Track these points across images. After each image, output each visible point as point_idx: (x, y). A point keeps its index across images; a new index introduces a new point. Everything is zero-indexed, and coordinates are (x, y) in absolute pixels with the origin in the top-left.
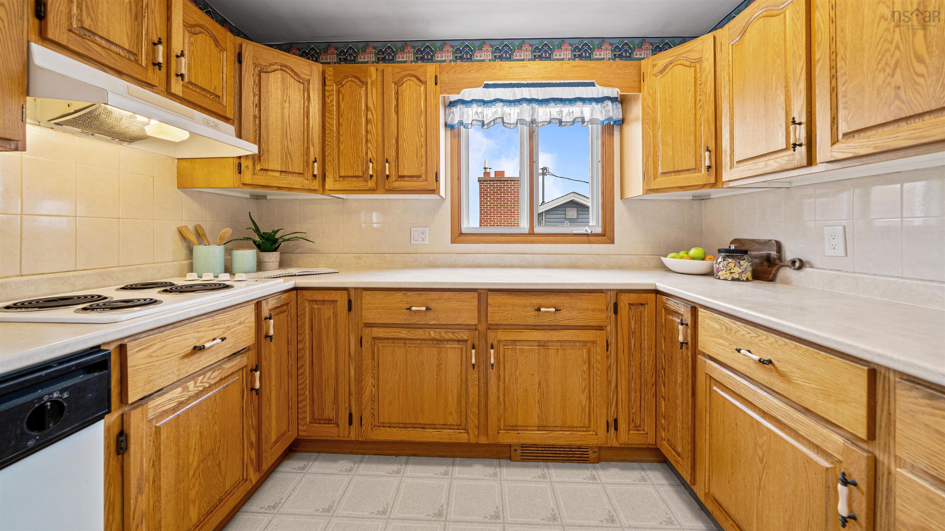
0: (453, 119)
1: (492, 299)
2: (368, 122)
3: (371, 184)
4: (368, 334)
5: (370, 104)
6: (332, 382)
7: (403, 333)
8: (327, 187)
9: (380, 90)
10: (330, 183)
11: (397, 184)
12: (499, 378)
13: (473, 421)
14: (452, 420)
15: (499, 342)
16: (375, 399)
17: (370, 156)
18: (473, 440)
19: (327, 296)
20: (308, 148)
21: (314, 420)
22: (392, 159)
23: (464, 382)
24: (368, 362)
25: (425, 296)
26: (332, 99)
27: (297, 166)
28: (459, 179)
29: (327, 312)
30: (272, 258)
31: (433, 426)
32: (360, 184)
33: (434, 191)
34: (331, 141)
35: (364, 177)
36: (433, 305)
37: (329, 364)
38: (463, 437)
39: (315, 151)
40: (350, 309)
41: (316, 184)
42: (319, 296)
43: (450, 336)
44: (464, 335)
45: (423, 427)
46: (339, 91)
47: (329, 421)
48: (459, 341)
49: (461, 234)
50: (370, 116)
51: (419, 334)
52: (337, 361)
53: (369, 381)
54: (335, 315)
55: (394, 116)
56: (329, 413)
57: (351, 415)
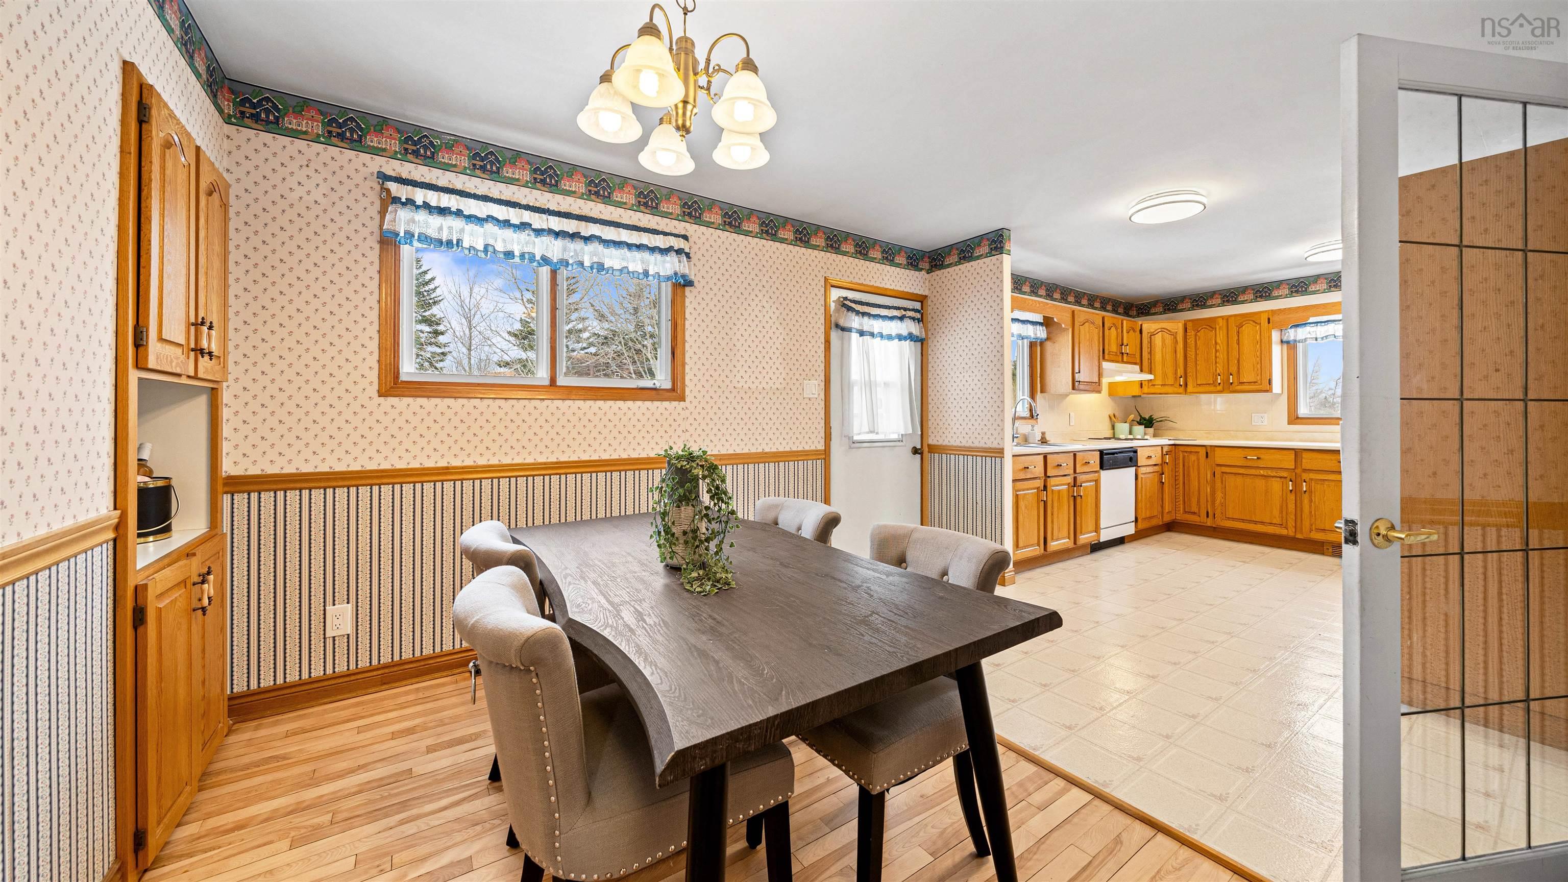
0: (1288, 337)
1: (1305, 455)
2: (1216, 351)
3: (1219, 388)
4: (1218, 470)
5: (1218, 341)
6: (1196, 493)
7: (1242, 471)
8: (1188, 390)
9: (1225, 331)
10: (1190, 388)
11: (1239, 388)
12: (1311, 501)
13: (1291, 523)
14: (1277, 520)
15: (1312, 480)
16: (1223, 505)
17: (1218, 371)
18: (1291, 534)
19: (1193, 449)
20: (1176, 370)
21: (1185, 512)
22: (1234, 373)
23: (1284, 501)
24: (1218, 484)
25: (1257, 451)
26: (1191, 341)
27: (1171, 381)
28: (1296, 379)
29: (1193, 458)
30: (1151, 430)
31: (1262, 523)
32: (1212, 388)
33: (1269, 390)
34: (1191, 364)
35: (1214, 384)
36: (1261, 456)
37: (1195, 484)
38: (1284, 532)
39: (1180, 372)
40: (1207, 457)
41: (1181, 390)
42: (1188, 449)
43: (1274, 474)
44: (1284, 474)
45: (1256, 522)
46: (1196, 335)
47: (1194, 513)
48: (1281, 477)
49: (1298, 418)
50: (1218, 347)
51: (1253, 472)
52: (1199, 483)
53: (1219, 495)
54: (1198, 459)
55: (1236, 346)
56: (1195, 509)
57: (1208, 513)
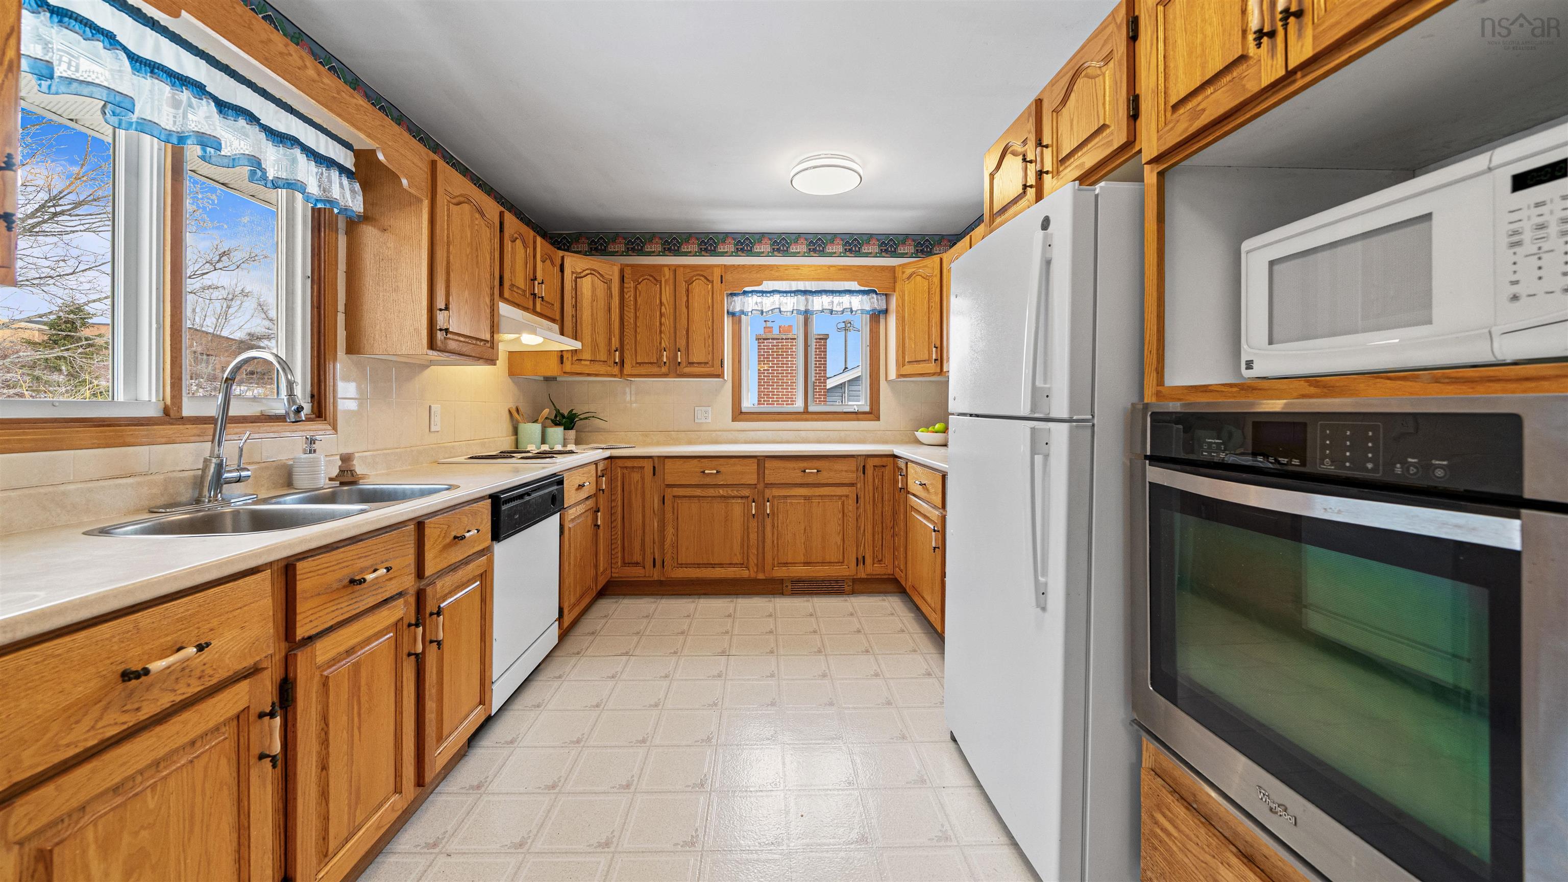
0: (734, 307)
1: (768, 464)
2: (661, 315)
3: (664, 370)
4: (670, 492)
5: (664, 300)
6: (640, 532)
7: (698, 492)
8: (626, 371)
9: (672, 287)
10: (628, 368)
11: (688, 370)
12: (773, 526)
13: (753, 560)
14: (737, 559)
15: (774, 497)
16: (676, 546)
17: (663, 345)
18: (753, 575)
19: (636, 463)
20: (610, 339)
21: (624, 564)
22: (682, 349)
23: (746, 530)
24: (669, 515)
25: (715, 462)
26: (629, 296)
27: (603, 356)
28: (740, 362)
29: (636, 476)
30: (574, 434)
31: (721, 565)
32: (655, 370)
33: (720, 375)
34: (629, 332)
35: (658, 363)
36: (722, 469)
37: (638, 518)
38: (745, 574)
39: (615, 342)
40: (654, 474)
41: (617, 370)
42: (629, 463)
43: (735, 493)
44: (746, 492)
45: (713, 566)
46: (636, 288)
47: (636, 564)
48: (742, 497)
49: (741, 413)
50: (663, 310)
51: (711, 492)
52: (644, 516)
53: (670, 531)
54: (643, 479)
55: (684, 310)
56: (637, 557)
57: (654, 559)
